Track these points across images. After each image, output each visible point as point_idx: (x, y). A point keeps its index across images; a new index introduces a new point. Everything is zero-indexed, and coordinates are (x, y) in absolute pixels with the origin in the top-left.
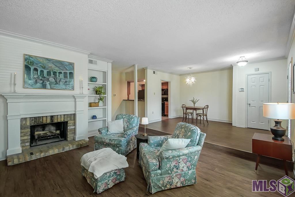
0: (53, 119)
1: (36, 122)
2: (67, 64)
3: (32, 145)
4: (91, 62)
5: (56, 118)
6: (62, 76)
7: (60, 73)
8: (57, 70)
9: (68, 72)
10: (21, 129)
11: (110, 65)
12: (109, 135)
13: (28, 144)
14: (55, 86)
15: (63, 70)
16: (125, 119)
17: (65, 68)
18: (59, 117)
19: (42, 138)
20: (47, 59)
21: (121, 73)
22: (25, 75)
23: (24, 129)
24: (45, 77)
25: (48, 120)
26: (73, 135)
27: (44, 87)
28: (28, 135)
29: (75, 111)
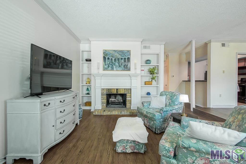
0: (118, 91)
1: (109, 92)
2: (126, 52)
3: (108, 106)
4: (145, 47)
5: (119, 90)
6: (123, 61)
7: (122, 59)
8: (120, 57)
9: (126, 57)
10: (102, 95)
11: (163, 47)
12: (150, 108)
13: (105, 105)
14: (118, 68)
15: (123, 57)
16: (168, 96)
17: (125, 55)
18: (121, 90)
19: (113, 103)
20: (114, 51)
21: (180, 55)
22: (104, 63)
23: (103, 95)
24: (113, 63)
25: (115, 92)
26: (130, 105)
27: (112, 69)
28: (105, 99)
29: (131, 87)
